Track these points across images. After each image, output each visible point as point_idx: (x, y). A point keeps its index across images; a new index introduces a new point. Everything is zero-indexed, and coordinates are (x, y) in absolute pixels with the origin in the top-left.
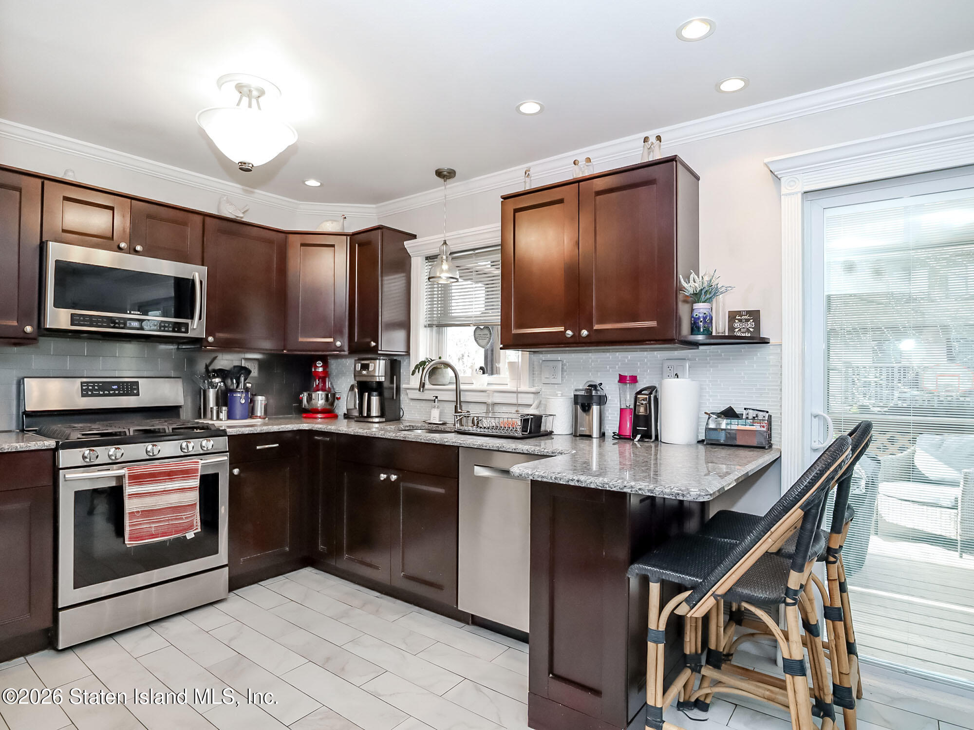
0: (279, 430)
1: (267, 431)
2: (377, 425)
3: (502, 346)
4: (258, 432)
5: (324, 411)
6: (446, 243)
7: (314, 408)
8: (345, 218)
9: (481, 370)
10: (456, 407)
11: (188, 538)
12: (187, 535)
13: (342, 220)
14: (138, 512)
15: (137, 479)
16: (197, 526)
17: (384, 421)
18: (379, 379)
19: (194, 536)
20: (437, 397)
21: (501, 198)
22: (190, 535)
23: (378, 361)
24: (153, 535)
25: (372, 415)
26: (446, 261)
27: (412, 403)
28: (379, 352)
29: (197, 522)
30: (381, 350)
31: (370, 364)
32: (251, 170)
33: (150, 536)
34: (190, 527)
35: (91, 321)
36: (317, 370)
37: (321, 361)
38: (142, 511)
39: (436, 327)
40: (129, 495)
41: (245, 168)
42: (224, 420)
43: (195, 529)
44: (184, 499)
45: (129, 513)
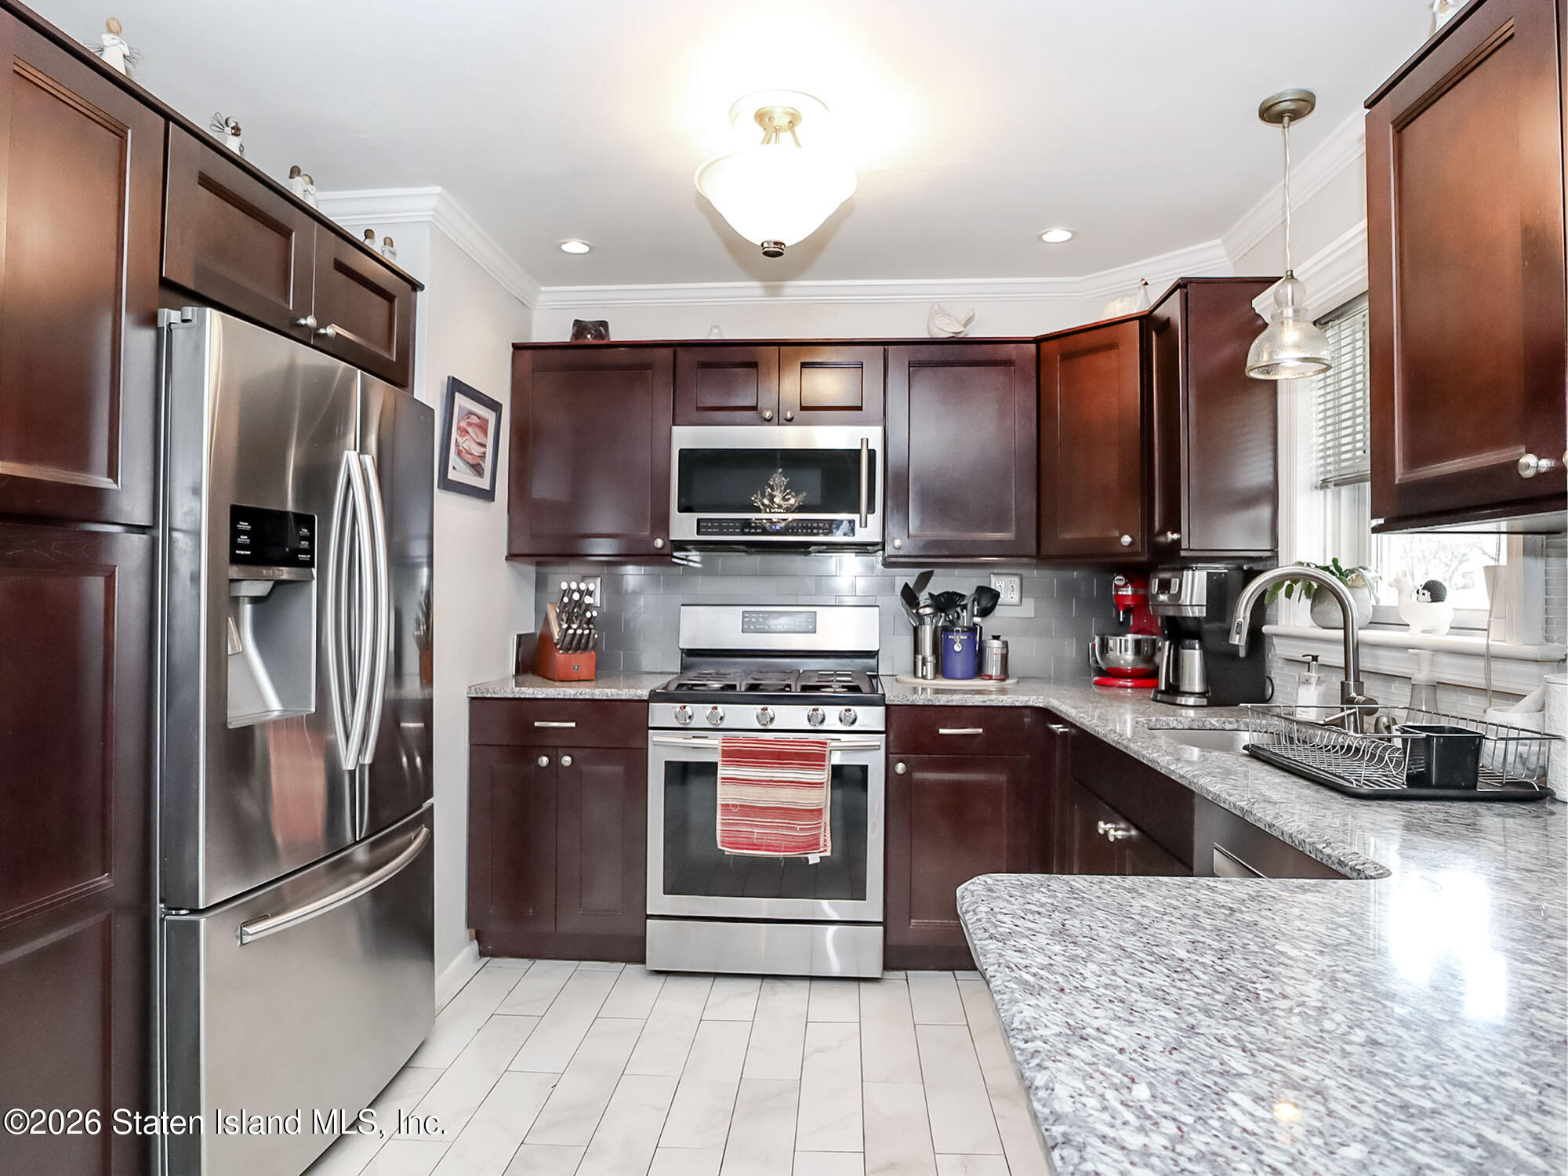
0: (984, 704)
1: (960, 704)
2: (1191, 713)
3: (1375, 522)
4: (942, 703)
5: (1134, 675)
6: (1292, 277)
7: (1113, 666)
8: (1146, 284)
9: (1426, 592)
10: (1344, 686)
11: (810, 863)
12: (809, 856)
13: (1142, 291)
14: (736, 806)
15: (734, 755)
16: (825, 845)
17: (1205, 703)
18: (1193, 613)
19: (818, 861)
20: (1315, 658)
21: (1366, 107)
22: (814, 859)
23: (1190, 572)
24: (755, 845)
25: (1182, 689)
26: (1295, 321)
27: (1289, 670)
28: (1183, 554)
29: (825, 840)
30: (1189, 549)
31: (1173, 580)
32: (782, 254)
33: (752, 845)
34: (814, 845)
35: (721, 527)
36: (1120, 593)
37: (1124, 576)
38: (741, 806)
39: (1335, 485)
40: (723, 778)
41: (774, 252)
42: (929, 677)
43: (822, 850)
44: (800, 799)
45: (723, 805)
